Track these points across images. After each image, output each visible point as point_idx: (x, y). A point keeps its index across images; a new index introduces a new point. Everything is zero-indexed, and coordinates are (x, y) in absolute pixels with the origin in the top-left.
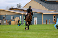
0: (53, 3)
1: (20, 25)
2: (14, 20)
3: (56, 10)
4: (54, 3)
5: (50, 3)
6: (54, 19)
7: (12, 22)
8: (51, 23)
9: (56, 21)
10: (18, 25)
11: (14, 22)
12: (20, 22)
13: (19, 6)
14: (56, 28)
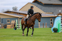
1: (16, 29)
2: (10, 24)
3: (53, 13)
5: (47, 5)
7: (8, 26)
9: (53, 24)
10: (14, 29)
12: (16, 26)
13: (15, 9)
14: (53, 32)
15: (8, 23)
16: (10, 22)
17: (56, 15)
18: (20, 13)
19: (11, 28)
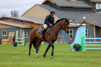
0: (68, 9)
1: (15, 45)
2: (6, 38)
3: (74, 21)
4: (70, 9)
5: (65, 9)
6: (71, 36)
7: (3, 40)
8: (67, 42)
9: (74, 38)
10: (13, 45)
11: (6, 40)
12: (16, 41)
13: (15, 14)
14: (73, 50)
15: (4, 35)
16: (6, 35)
17: (78, 24)
18: (22, 21)
19: (8, 44)
